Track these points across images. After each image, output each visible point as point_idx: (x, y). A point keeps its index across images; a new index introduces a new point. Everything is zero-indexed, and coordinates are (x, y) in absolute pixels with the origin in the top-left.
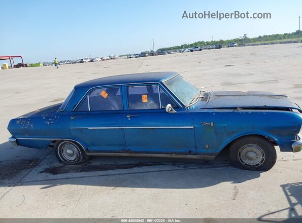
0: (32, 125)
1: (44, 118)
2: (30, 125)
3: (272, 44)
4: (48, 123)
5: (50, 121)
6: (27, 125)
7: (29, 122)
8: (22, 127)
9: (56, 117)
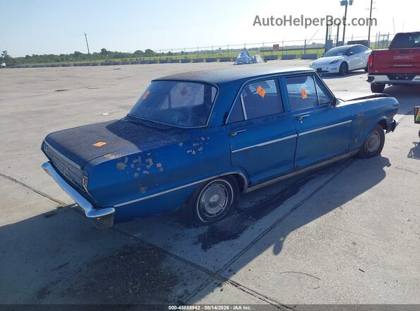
0: (159, 165)
1: (181, 144)
2: (155, 165)
3: (63, 66)
4: (194, 152)
5: (195, 149)
6: (148, 167)
7: (150, 160)
8: (136, 175)
9: (203, 139)
